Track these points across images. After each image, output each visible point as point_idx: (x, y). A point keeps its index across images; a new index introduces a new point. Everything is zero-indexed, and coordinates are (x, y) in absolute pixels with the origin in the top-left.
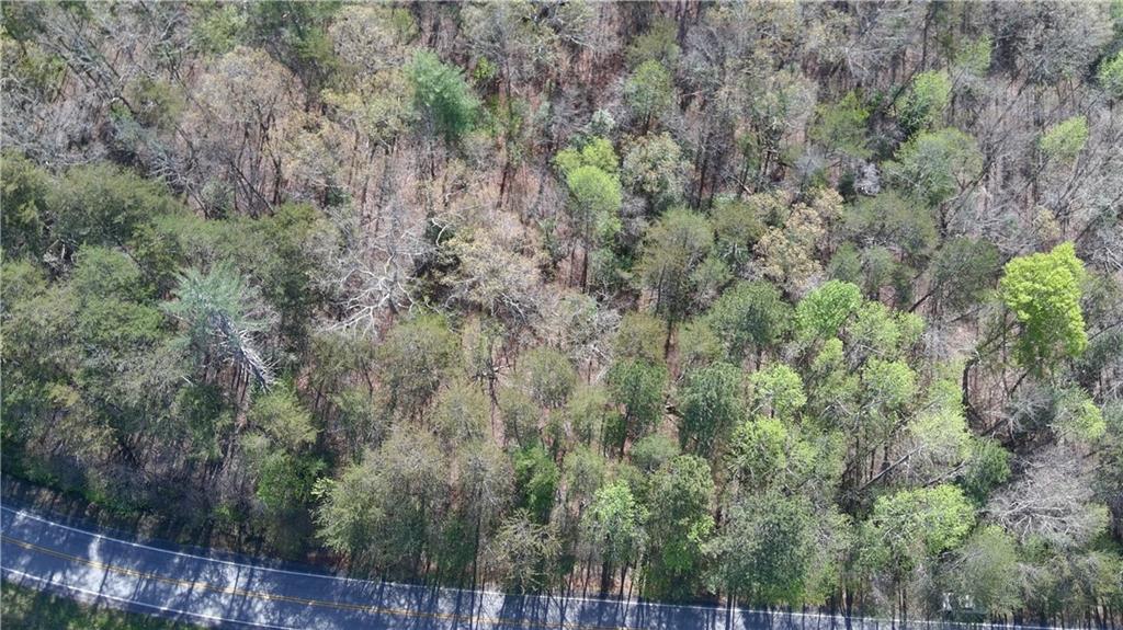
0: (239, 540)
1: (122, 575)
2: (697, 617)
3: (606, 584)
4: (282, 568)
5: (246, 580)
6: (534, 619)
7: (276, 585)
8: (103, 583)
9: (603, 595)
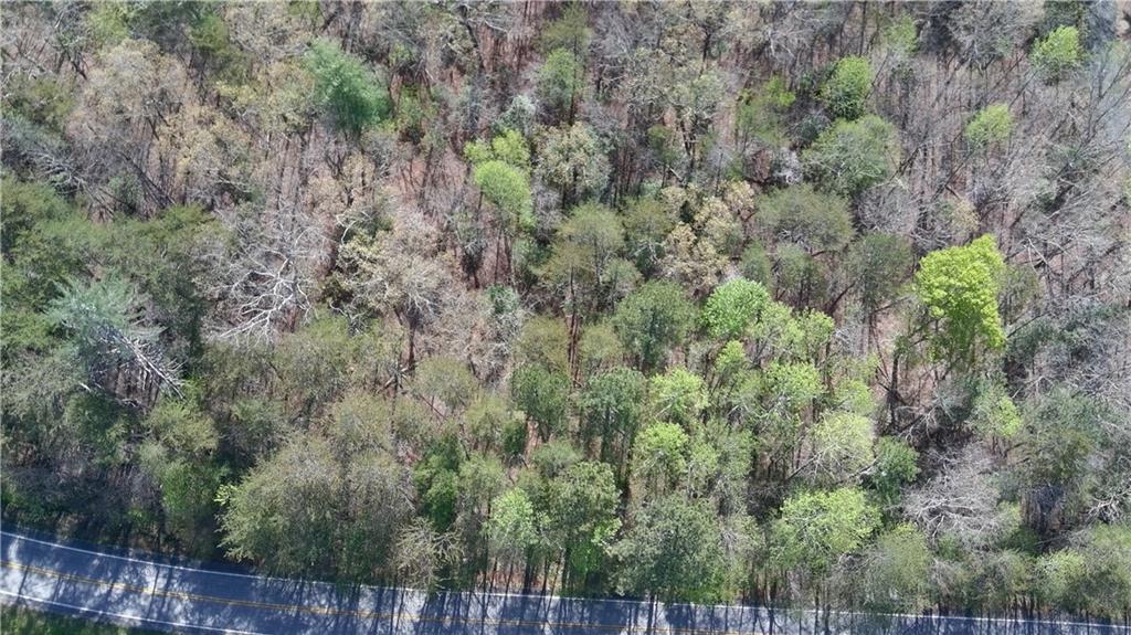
0: (158, 539)
1: (42, 577)
2: (619, 613)
3: (529, 579)
4: (202, 567)
5: (165, 581)
6: (456, 617)
7: (195, 586)
8: (22, 585)
9: (526, 591)
